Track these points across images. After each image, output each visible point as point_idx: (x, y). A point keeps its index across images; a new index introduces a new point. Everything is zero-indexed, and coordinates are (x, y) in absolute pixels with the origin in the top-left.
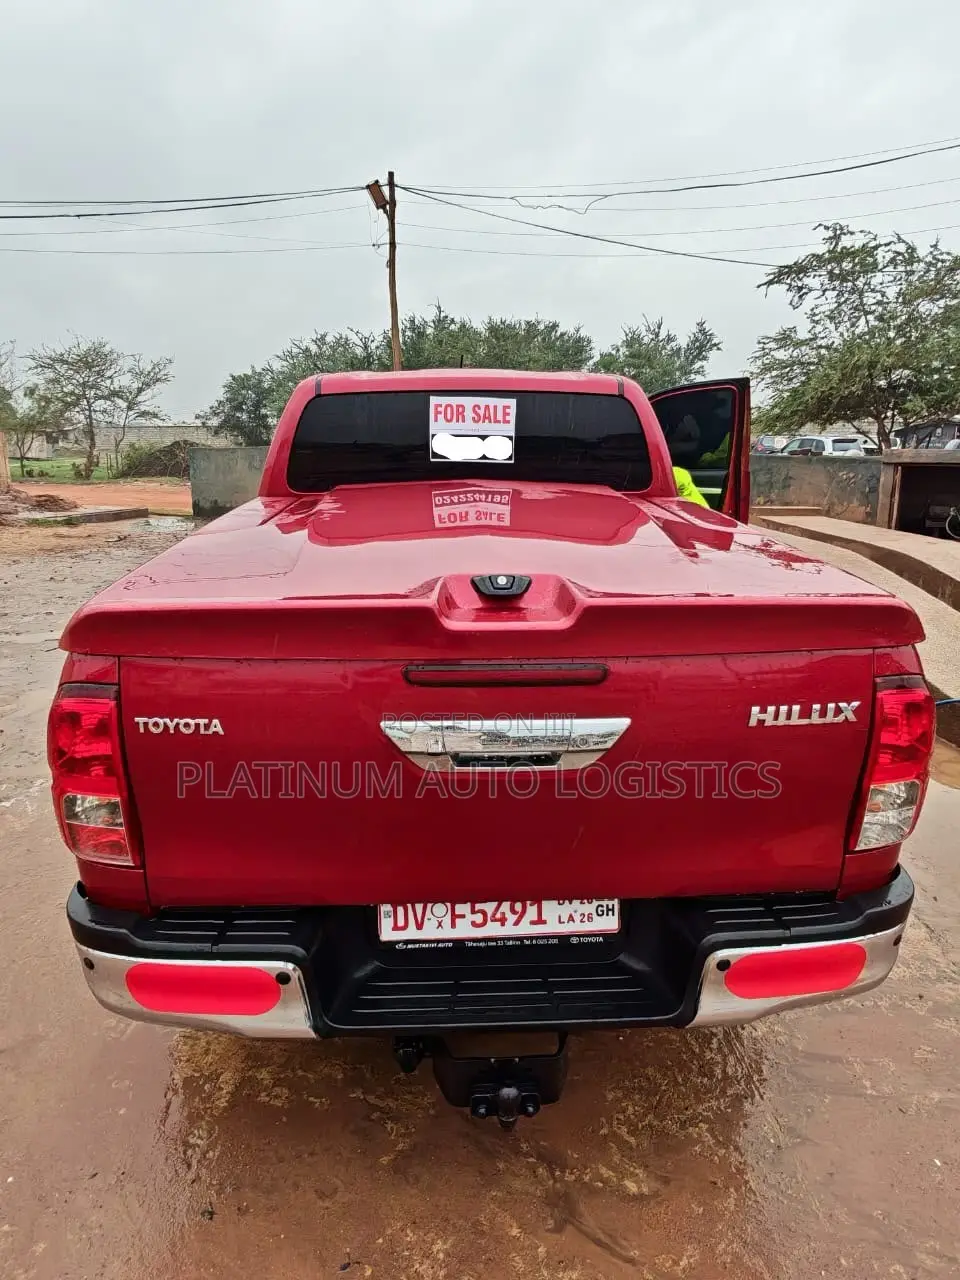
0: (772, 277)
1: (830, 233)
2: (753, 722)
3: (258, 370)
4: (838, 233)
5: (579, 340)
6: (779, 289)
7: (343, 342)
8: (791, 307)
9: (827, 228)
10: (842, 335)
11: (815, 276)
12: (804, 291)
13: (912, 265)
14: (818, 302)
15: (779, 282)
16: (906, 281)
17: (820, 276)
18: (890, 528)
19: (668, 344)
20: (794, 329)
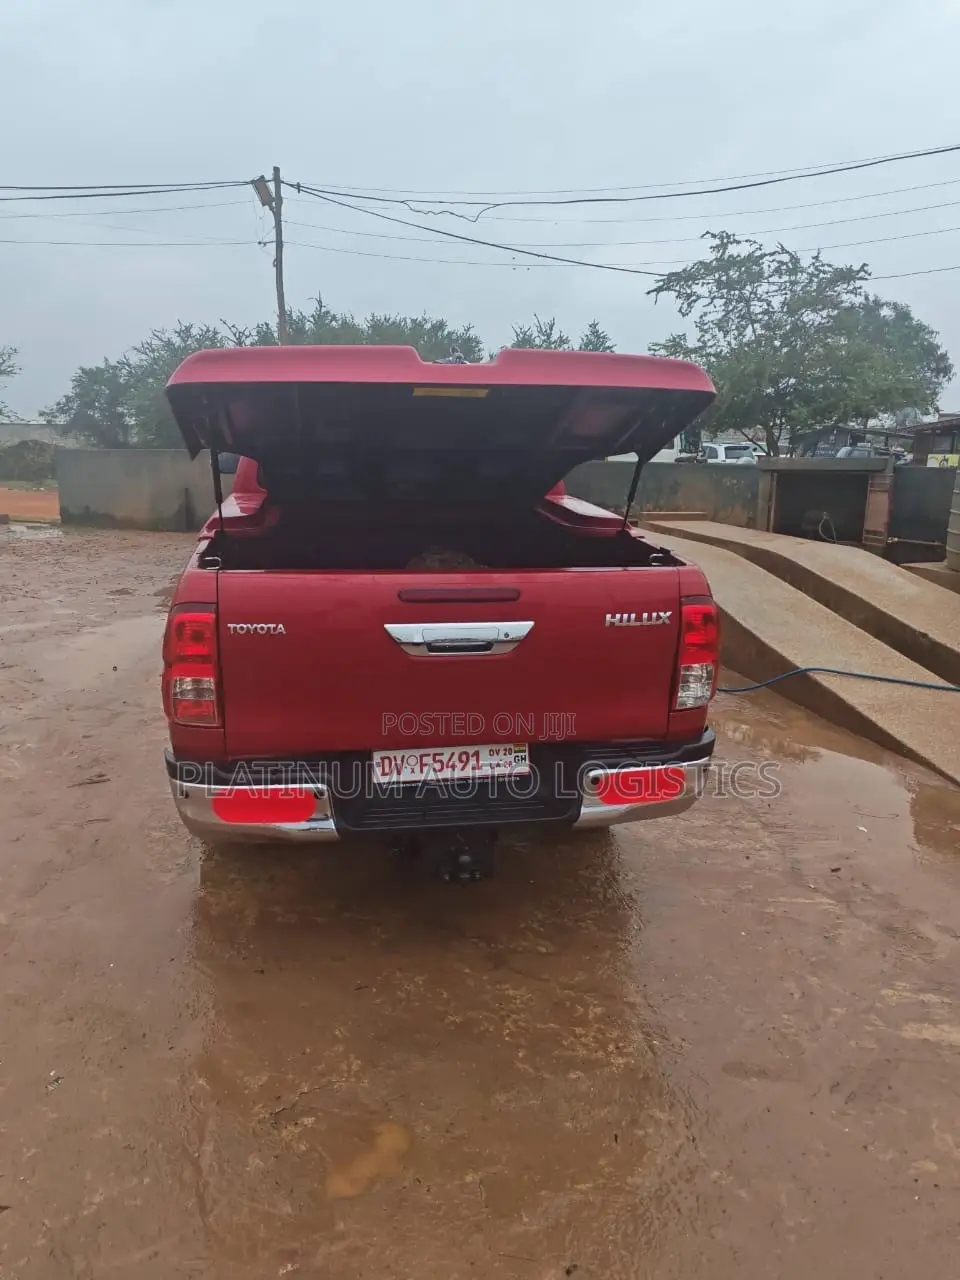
0: (661, 283)
1: (717, 242)
2: (607, 624)
3: (113, 362)
4: (725, 240)
5: (469, 339)
6: (669, 297)
7: (211, 334)
8: (680, 315)
9: (714, 236)
10: (729, 344)
11: (703, 284)
12: (694, 298)
13: (796, 275)
14: (706, 309)
15: (668, 289)
16: (791, 290)
17: (709, 283)
18: (768, 530)
19: (560, 346)
20: (683, 337)
